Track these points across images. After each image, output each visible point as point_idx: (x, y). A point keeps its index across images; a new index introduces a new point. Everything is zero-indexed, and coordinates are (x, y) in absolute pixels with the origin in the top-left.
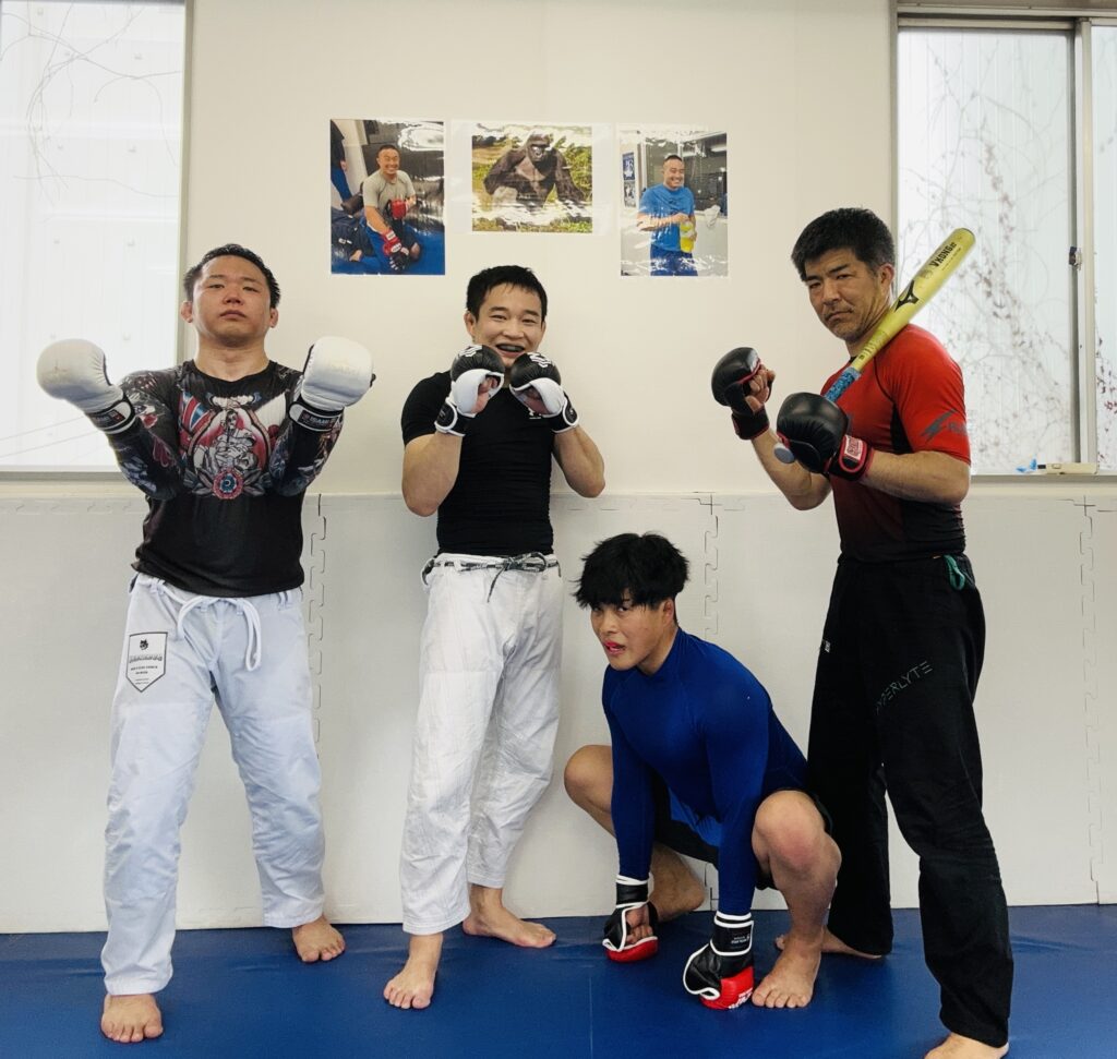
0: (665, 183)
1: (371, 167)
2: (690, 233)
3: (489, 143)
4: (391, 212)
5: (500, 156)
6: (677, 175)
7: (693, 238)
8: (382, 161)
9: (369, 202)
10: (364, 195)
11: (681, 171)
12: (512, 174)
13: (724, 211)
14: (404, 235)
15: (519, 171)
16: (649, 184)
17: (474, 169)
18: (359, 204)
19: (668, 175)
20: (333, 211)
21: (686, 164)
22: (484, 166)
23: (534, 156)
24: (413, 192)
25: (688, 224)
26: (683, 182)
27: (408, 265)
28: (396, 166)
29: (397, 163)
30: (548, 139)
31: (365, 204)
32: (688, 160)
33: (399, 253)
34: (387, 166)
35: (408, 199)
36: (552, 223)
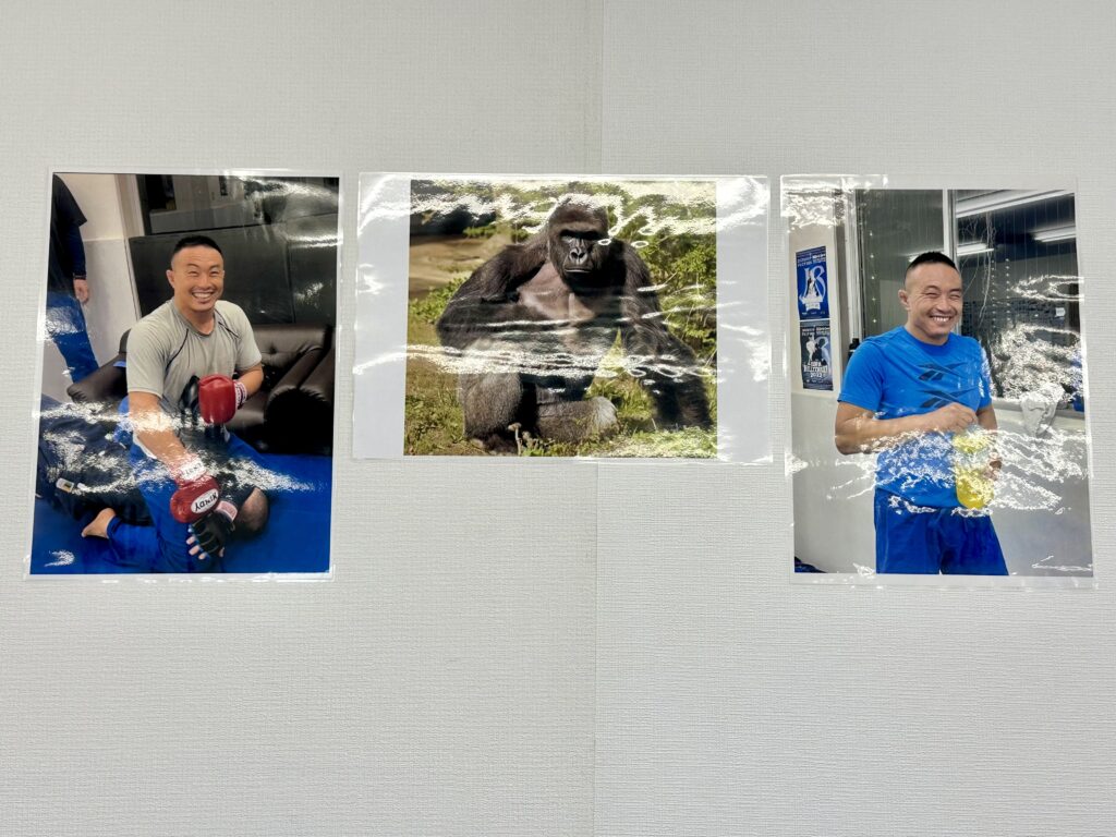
0: (908, 327)
1: (151, 293)
3: (454, 228)
4: (195, 408)
5: (480, 261)
6: (943, 304)
8: (178, 277)
9: (142, 382)
10: (129, 366)
11: (951, 294)
12: (511, 306)
13: (1072, 399)
15: (529, 298)
16: (868, 329)
17: (412, 295)
18: (115, 389)
19: (915, 303)
21: (964, 276)
22: (439, 288)
23: (567, 260)
24: (254, 355)
26: (958, 322)
27: (233, 548)
28: (216, 289)
29: (219, 281)
30: (604, 218)
31: (134, 383)
32: (970, 265)
33: (213, 515)
34: (191, 292)
35: (238, 374)
36: (610, 433)
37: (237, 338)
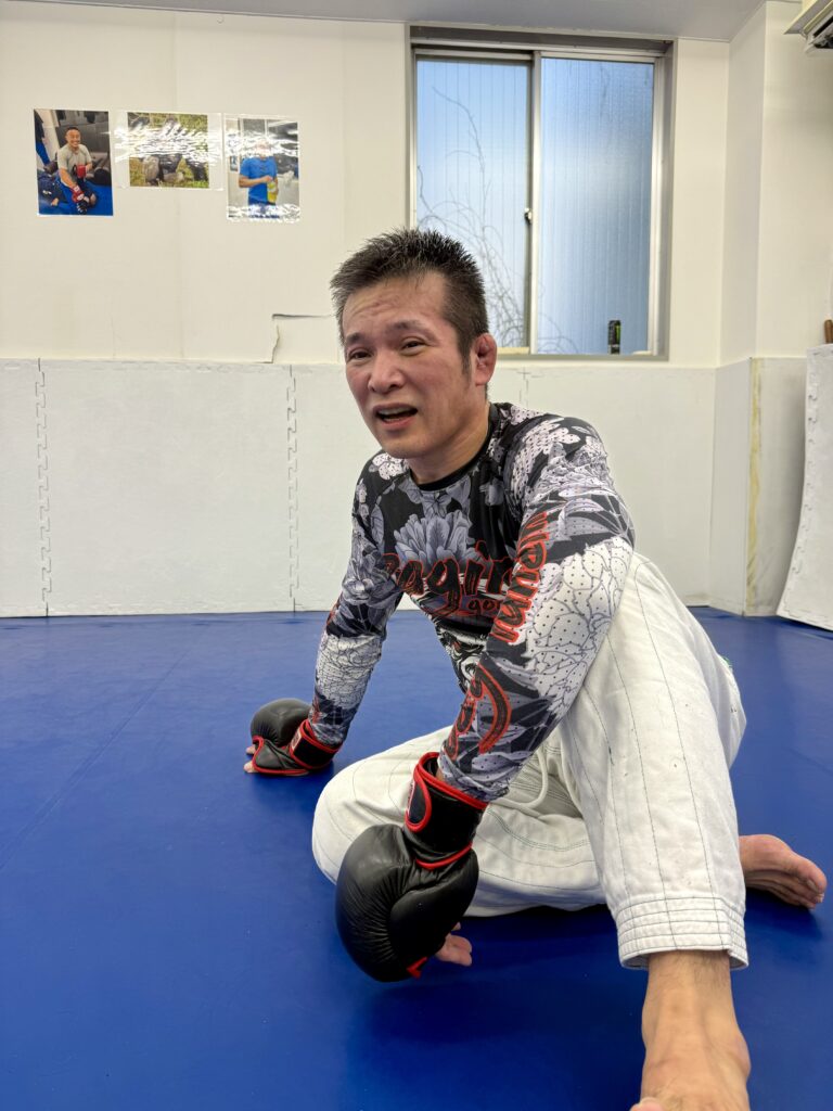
1: (62, 142)
2: (274, 190)
4: (76, 173)
7: (276, 193)
8: (68, 138)
9: (61, 165)
10: (58, 161)
13: (296, 175)
14: (85, 190)
18: (55, 168)
20: (39, 172)
24: (90, 159)
25: (273, 183)
27: (88, 209)
28: (79, 141)
29: (79, 139)
31: (60, 166)
33: (83, 201)
34: (72, 142)
35: (86, 164)
36: (182, 181)
37: (85, 154)
